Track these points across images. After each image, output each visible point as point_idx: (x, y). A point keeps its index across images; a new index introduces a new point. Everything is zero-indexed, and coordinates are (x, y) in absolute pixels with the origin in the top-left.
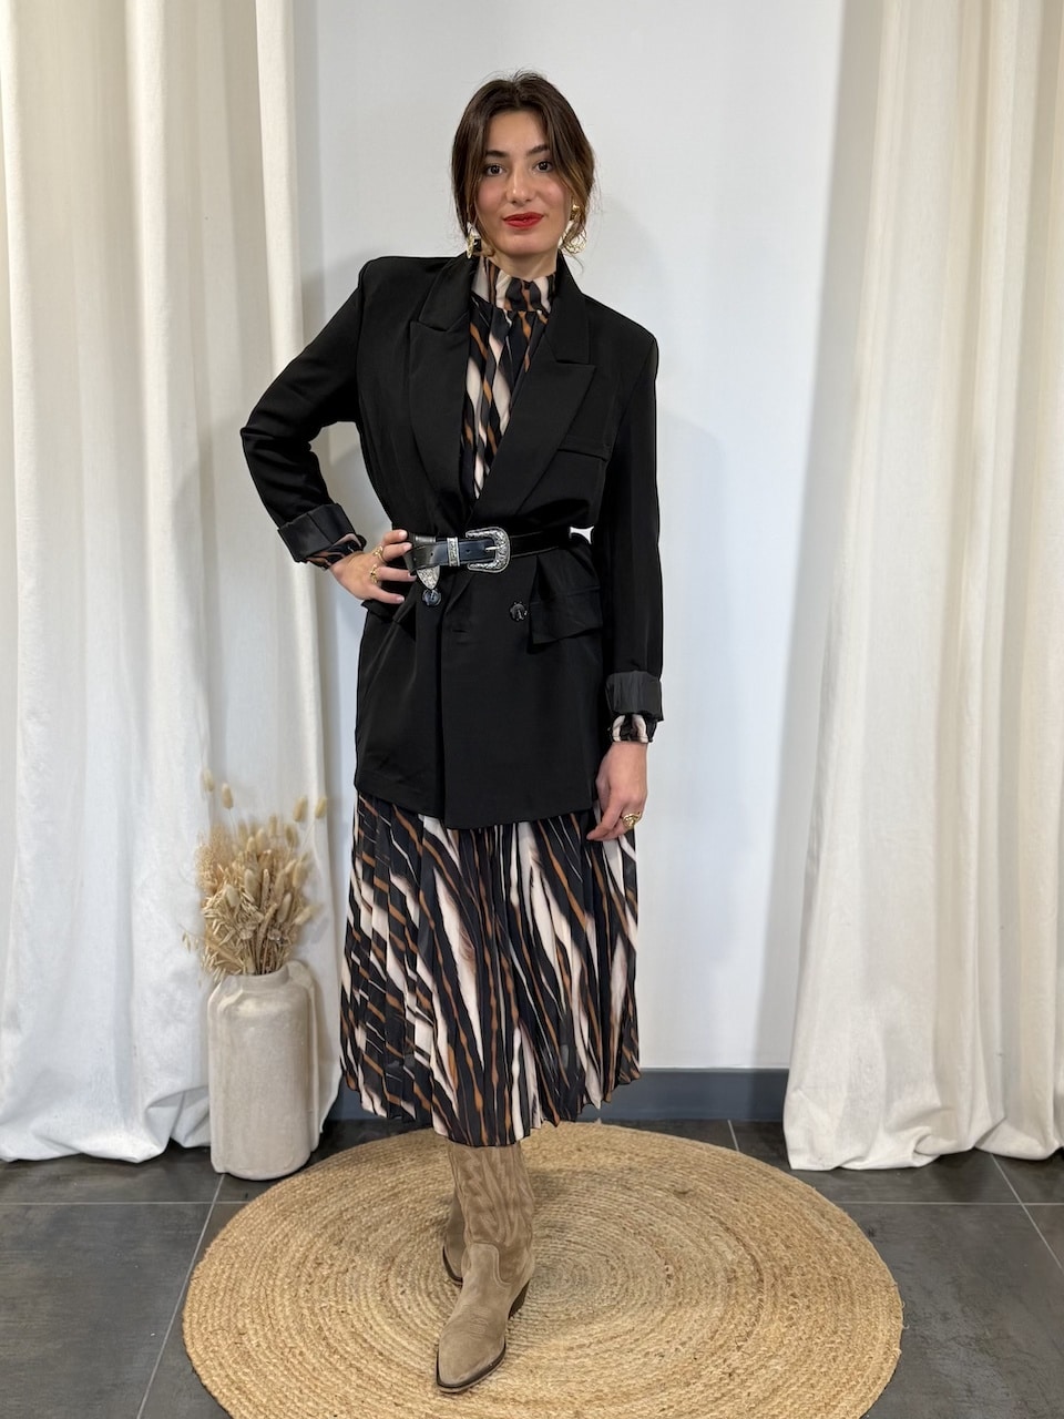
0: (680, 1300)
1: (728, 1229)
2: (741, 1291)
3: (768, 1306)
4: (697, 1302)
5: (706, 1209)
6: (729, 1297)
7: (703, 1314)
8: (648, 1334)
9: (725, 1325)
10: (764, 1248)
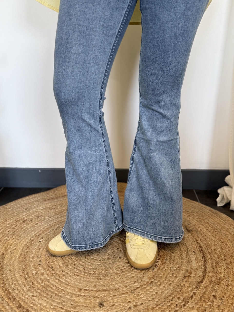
0: (153, 280)
1: (201, 251)
2: (187, 285)
3: (196, 298)
4: (160, 285)
5: (197, 238)
6: (178, 286)
7: (158, 292)
8: (123, 294)
9: (166, 302)
10: (215, 264)
